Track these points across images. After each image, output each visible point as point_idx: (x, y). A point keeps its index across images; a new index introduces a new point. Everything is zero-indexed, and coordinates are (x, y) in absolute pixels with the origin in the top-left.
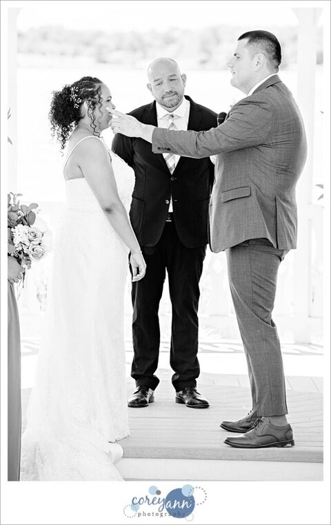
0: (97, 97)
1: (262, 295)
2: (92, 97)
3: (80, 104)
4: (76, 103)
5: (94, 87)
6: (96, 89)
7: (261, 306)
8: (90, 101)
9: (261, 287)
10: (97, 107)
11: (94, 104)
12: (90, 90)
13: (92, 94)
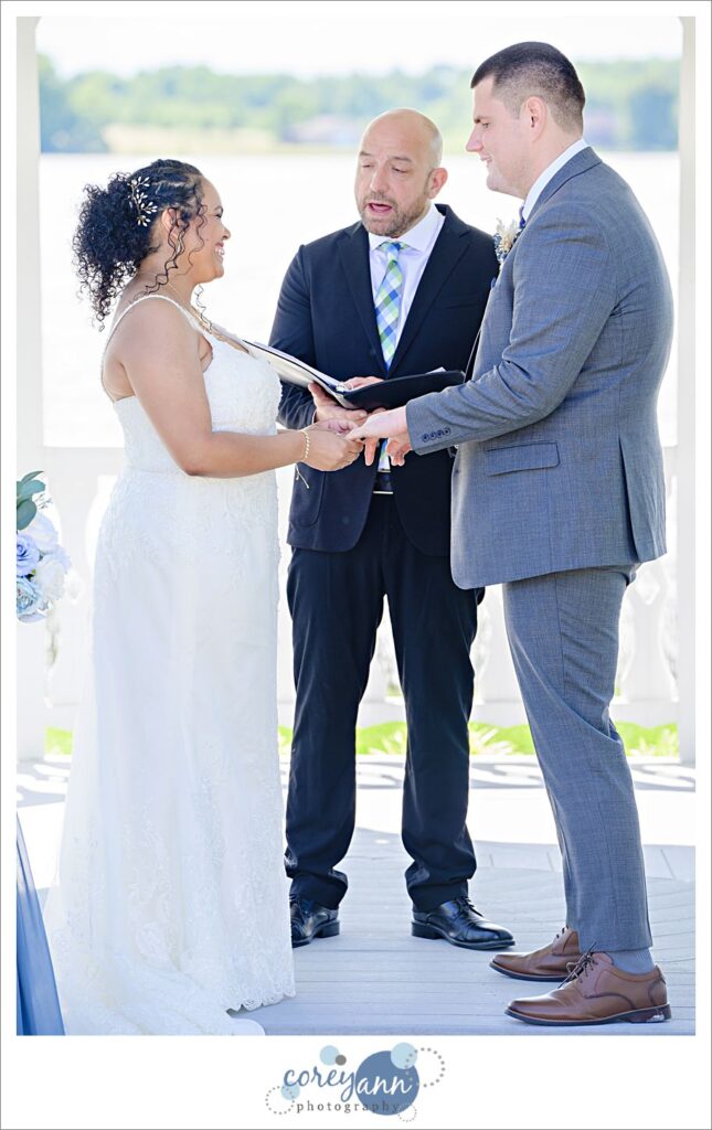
0: (192, 201)
1: (586, 665)
2: (182, 203)
3: (153, 217)
4: (144, 213)
5: (186, 180)
6: (189, 185)
7: (583, 691)
8: (176, 209)
9: (581, 646)
10: (193, 224)
11: (185, 217)
12: (177, 185)
13: (183, 195)
